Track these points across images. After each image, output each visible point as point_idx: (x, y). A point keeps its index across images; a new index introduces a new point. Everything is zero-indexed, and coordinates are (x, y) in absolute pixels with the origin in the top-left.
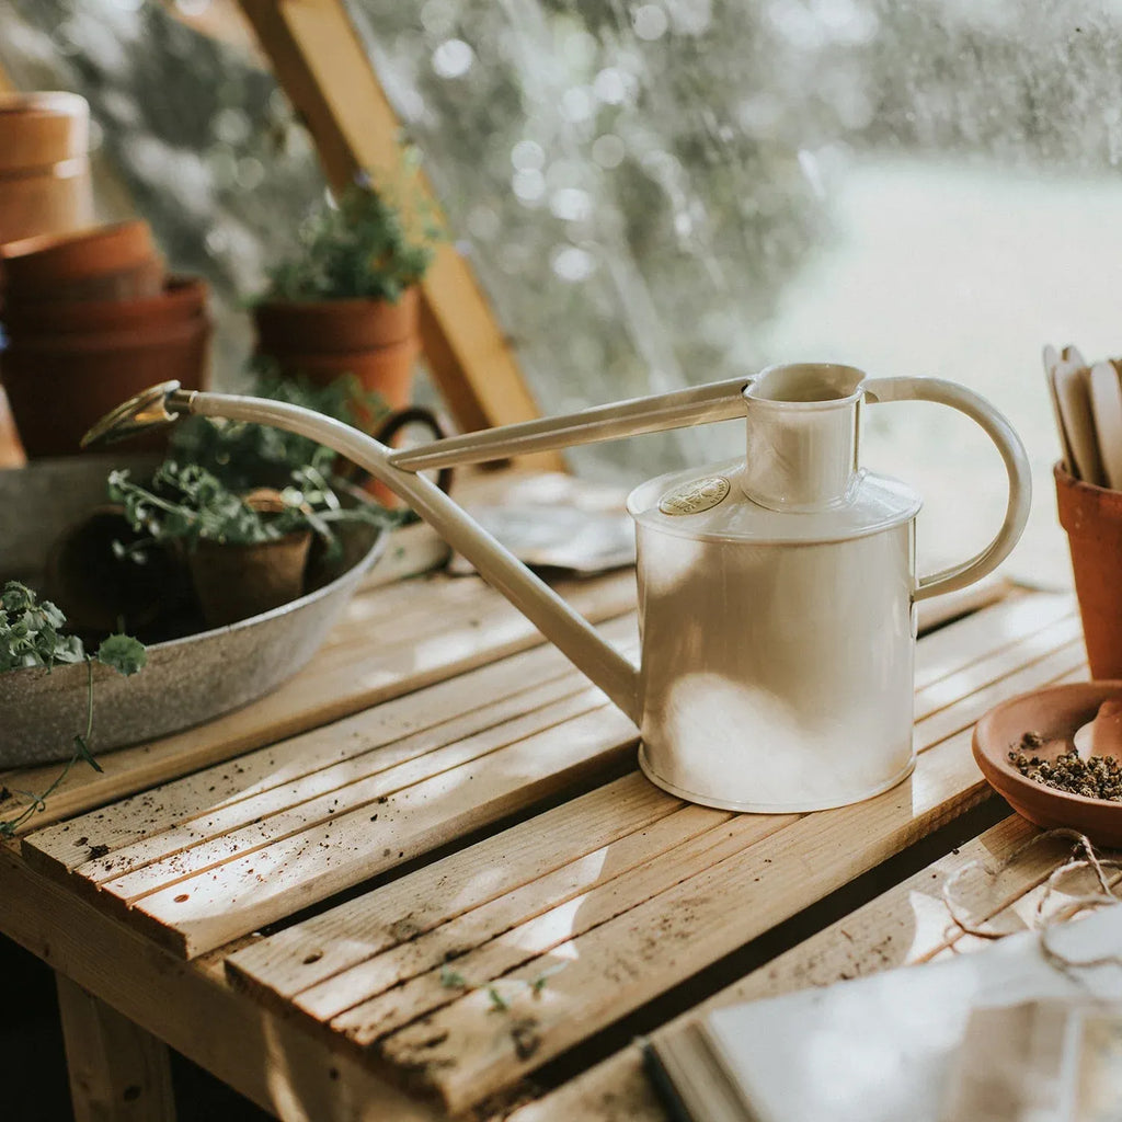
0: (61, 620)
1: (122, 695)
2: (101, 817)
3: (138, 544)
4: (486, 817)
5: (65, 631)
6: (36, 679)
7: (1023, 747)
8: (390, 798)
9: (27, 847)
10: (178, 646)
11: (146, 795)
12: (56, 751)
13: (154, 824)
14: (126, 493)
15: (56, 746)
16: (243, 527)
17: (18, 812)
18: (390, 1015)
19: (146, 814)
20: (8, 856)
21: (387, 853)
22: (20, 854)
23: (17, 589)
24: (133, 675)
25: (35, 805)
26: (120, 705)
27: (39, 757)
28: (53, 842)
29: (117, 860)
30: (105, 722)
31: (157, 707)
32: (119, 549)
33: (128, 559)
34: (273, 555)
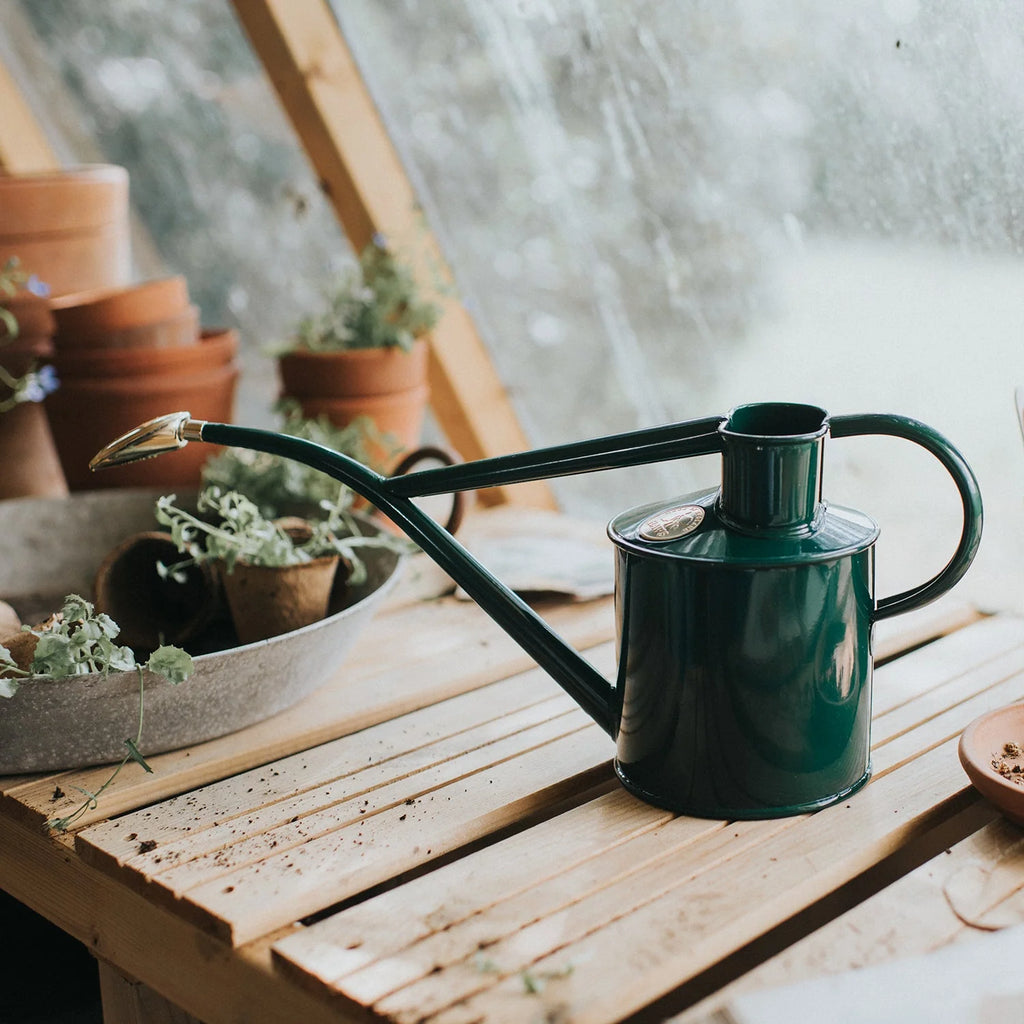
0: (116, 631)
1: (168, 703)
2: (148, 815)
3: (179, 565)
4: (506, 819)
5: (119, 642)
6: (91, 686)
7: (1004, 756)
8: (416, 800)
9: (79, 841)
10: (220, 657)
11: (189, 795)
12: (106, 754)
13: (199, 822)
14: (172, 516)
15: (106, 750)
16: (278, 551)
17: (71, 810)
18: (430, 999)
19: (190, 812)
20: (61, 850)
21: (417, 850)
22: (73, 848)
23: (76, 602)
24: (180, 684)
25: (87, 803)
26: (165, 713)
27: (89, 760)
28: (105, 837)
29: (165, 855)
30: (151, 727)
31: (198, 715)
32: (162, 570)
33: (170, 579)
34: (304, 577)
